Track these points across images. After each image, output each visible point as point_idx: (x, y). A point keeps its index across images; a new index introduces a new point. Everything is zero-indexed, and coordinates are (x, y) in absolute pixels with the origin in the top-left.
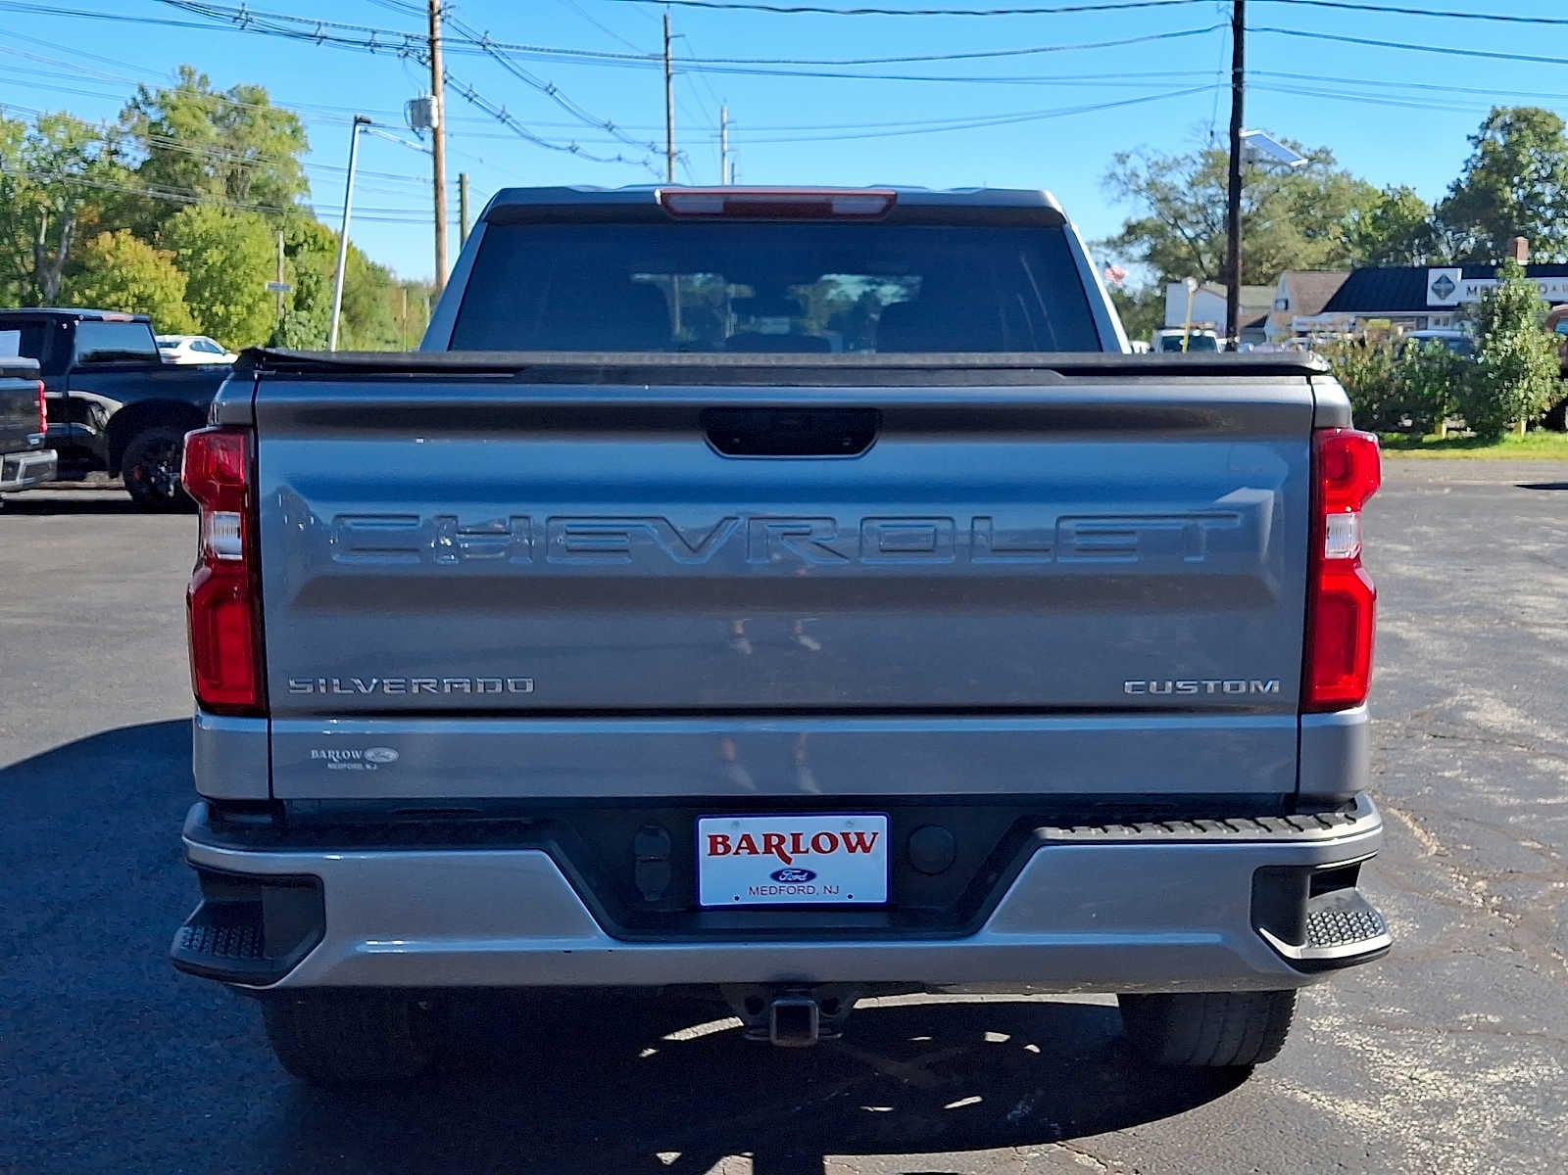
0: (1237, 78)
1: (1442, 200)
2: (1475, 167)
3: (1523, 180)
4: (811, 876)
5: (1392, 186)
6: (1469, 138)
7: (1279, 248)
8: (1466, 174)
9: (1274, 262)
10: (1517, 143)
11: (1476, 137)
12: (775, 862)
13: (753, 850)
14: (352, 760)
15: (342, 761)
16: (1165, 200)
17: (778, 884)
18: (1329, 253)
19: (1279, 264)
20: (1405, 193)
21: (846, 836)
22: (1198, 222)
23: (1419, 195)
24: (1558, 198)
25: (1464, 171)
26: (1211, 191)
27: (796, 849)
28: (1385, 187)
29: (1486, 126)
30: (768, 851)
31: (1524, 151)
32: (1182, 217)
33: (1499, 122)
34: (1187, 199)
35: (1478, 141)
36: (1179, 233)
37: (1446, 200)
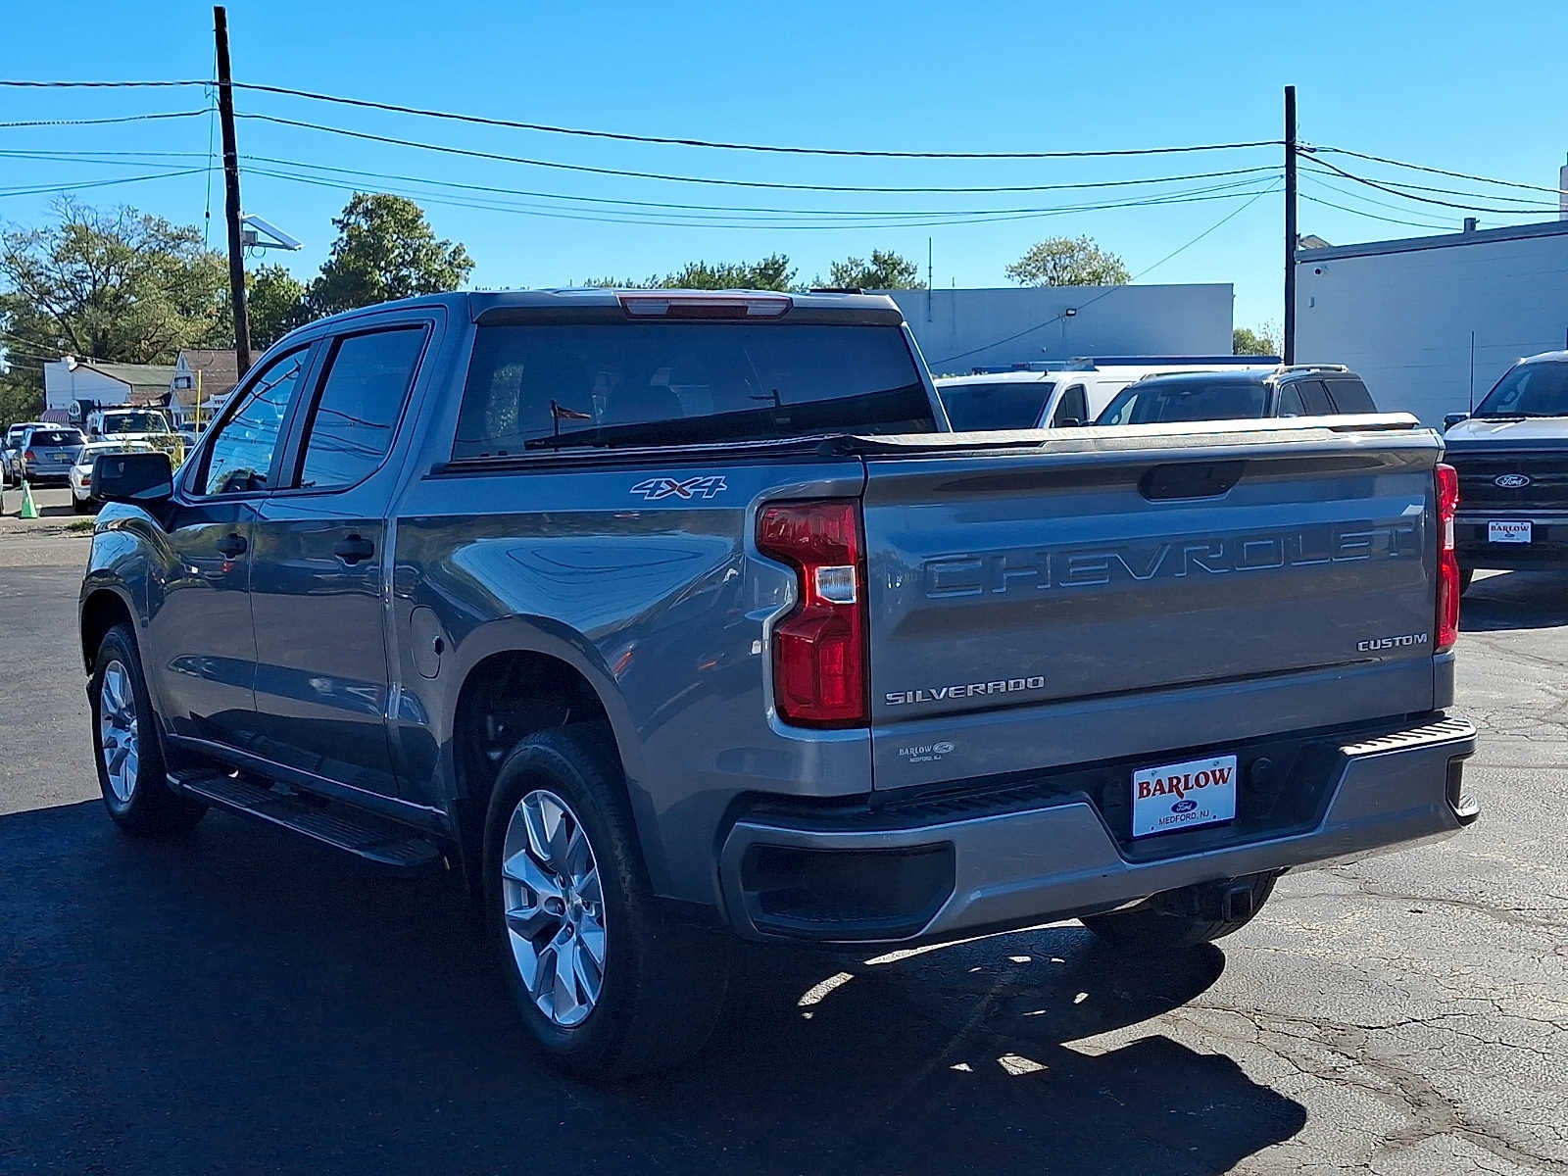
0: (230, 161)
1: (313, 281)
2: (343, 251)
3: (389, 264)
4: (1194, 805)
5: (266, 266)
6: (334, 221)
7: (158, 326)
8: (335, 257)
9: (154, 339)
10: (379, 228)
11: (340, 222)
12: (1174, 798)
13: (1163, 791)
14: (925, 754)
15: (919, 755)
16: (27, 275)
17: (1175, 814)
18: (208, 331)
19: (158, 341)
20: (279, 274)
21: (1213, 773)
22: (66, 299)
23: (293, 276)
24: (422, 282)
25: (333, 253)
26: (79, 267)
27: (1186, 787)
28: (259, 267)
29: (349, 211)
30: (1171, 791)
31: (388, 236)
32: (49, 293)
33: (360, 209)
34: (53, 274)
35: (344, 226)
36: (46, 309)
37: (318, 281)
